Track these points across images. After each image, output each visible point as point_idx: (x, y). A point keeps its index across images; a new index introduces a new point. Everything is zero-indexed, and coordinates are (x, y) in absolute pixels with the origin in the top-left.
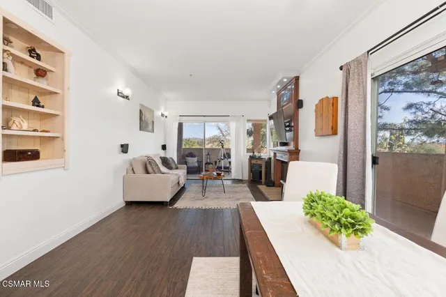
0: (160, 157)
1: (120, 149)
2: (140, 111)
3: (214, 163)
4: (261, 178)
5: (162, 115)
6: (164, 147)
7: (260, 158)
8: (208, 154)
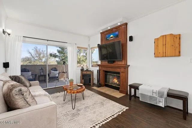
4: (90, 82)
5: (4, 32)
6: (6, 65)
7: (88, 70)
8: (42, 69)
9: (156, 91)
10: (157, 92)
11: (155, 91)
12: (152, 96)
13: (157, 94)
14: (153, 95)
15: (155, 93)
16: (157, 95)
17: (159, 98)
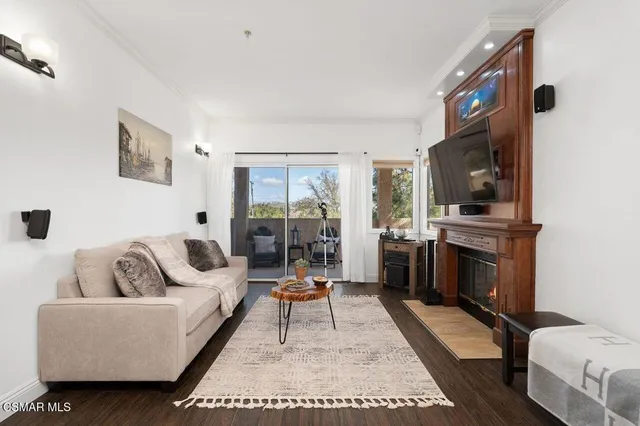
0: (185, 241)
1: (23, 227)
2: (121, 127)
3: (306, 246)
4: (407, 282)
5: (198, 150)
6: (202, 218)
7: (402, 240)
8: (295, 230)
9: (605, 370)
10: (607, 375)
11: (595, 369)
12: (582, 390)
13: (605, 389)
14: (584, 386)
15: (595, 379)
16: (605, 395)
17: (614, 415)
